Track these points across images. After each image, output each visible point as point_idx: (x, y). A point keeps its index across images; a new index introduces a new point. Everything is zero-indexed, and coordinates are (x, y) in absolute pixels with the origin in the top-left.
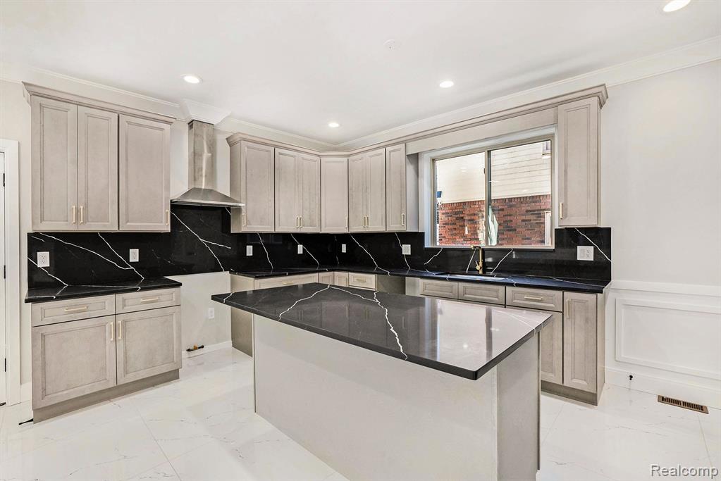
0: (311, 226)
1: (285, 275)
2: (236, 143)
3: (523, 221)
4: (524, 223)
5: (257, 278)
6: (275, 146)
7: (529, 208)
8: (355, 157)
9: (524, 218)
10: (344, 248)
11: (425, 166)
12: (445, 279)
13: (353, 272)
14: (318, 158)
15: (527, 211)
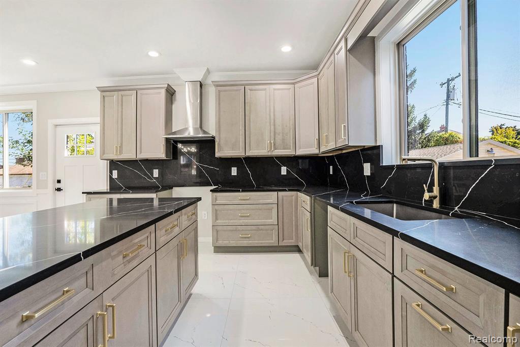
6: (245, 85)
14: (291, 86)
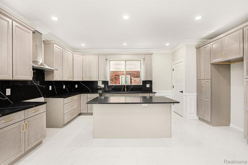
0: (71, 78)
1: (71, 96)
2: (50, 44)
3: (114, 78)
4: (115, 78)
5: (64, 98)
6: (63, 48)
7: (116, 74)
8: (85, 56)
9: (115, 77)
10: (76, 86)
11: (108, 61)
12: (123, 93)
13: (89, 93)
14: (72, 54)
15: (116, 75)
